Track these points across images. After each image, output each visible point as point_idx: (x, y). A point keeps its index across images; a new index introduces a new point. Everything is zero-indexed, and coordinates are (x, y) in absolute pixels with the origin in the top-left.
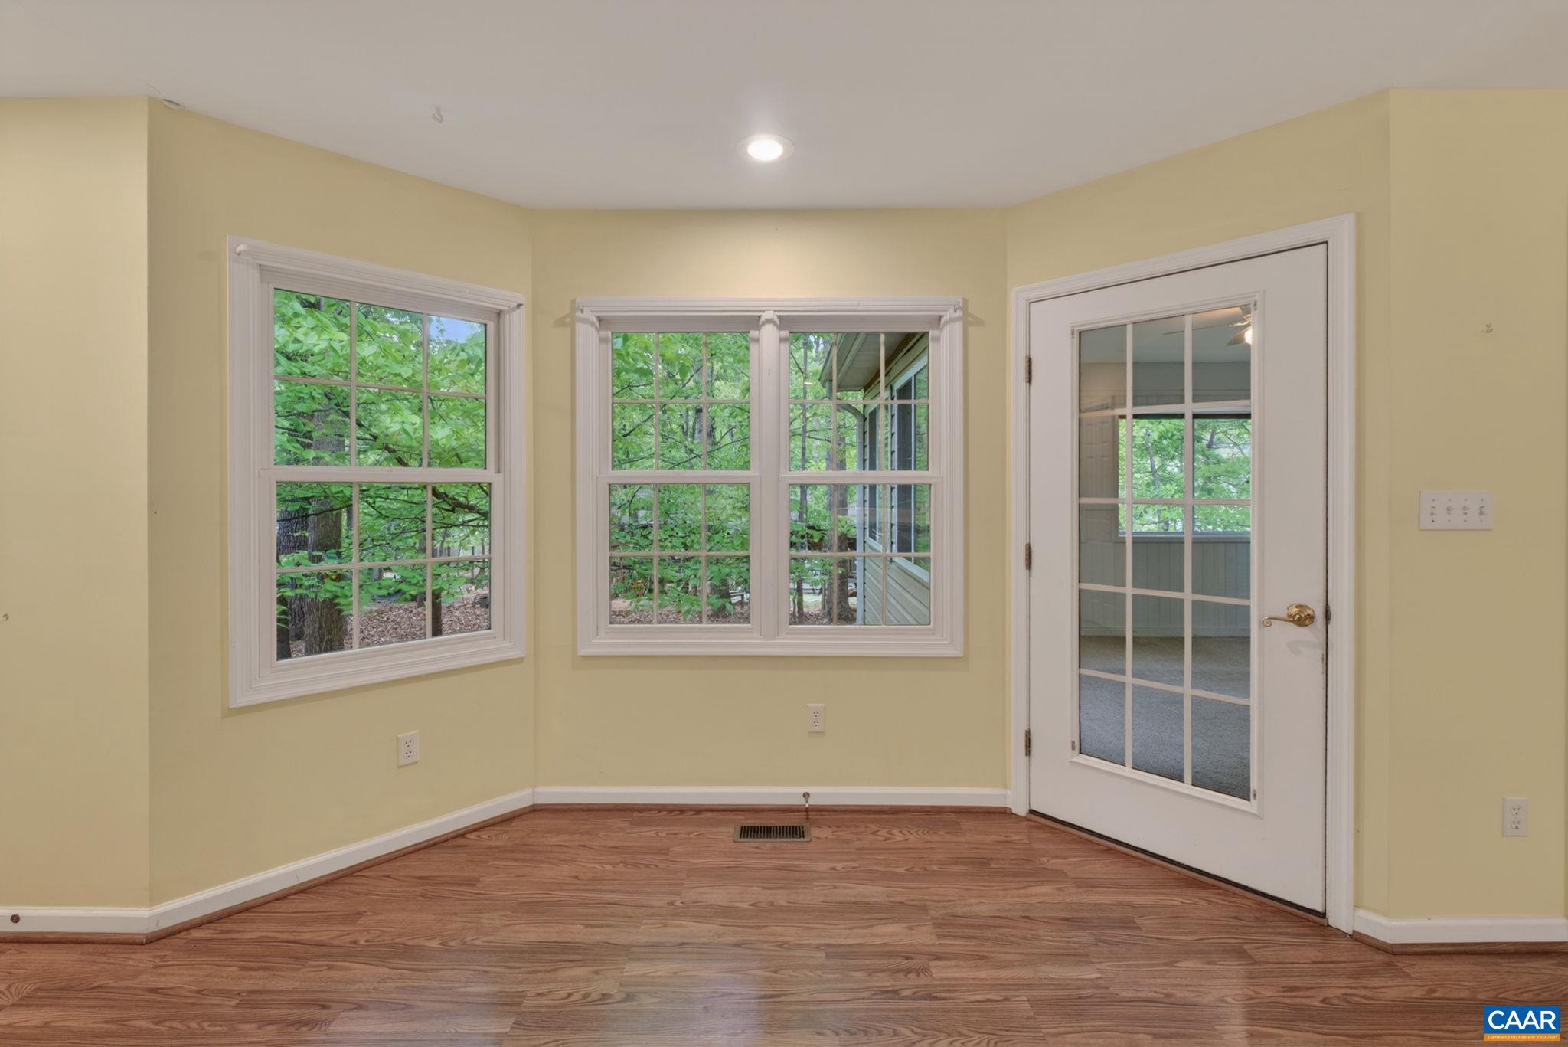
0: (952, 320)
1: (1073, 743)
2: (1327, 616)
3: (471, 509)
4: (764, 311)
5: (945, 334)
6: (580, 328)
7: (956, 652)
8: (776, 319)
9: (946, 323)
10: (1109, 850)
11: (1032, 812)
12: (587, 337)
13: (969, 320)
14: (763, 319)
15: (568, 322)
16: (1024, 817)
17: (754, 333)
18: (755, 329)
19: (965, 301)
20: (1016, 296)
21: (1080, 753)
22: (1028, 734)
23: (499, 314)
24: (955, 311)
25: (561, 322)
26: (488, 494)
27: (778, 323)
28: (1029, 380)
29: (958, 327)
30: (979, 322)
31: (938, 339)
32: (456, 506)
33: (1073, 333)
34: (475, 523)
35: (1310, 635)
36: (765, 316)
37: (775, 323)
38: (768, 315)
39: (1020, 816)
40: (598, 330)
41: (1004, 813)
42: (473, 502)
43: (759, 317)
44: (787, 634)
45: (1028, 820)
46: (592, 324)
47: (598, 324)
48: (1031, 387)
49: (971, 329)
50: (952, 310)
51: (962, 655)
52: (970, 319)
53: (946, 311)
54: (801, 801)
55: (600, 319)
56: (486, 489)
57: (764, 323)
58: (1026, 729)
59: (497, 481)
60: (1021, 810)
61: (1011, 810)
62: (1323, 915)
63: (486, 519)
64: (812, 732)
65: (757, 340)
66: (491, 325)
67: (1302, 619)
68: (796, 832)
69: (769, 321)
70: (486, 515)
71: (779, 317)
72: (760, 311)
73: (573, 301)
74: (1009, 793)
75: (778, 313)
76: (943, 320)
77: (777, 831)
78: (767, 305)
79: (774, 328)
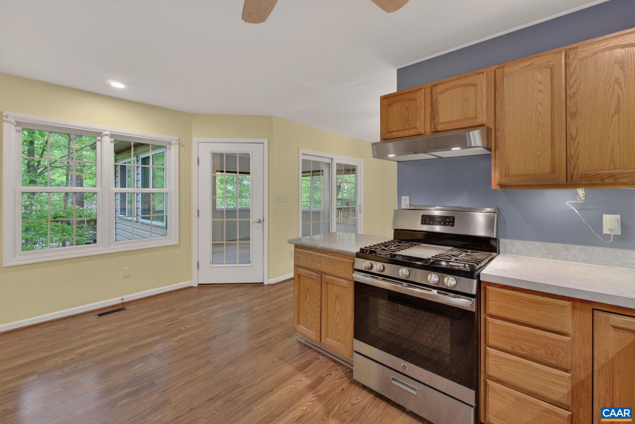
1: (211, 262)
2: (263, 220)
4: (104, 131)
5: (172, 147)
6: (6, 124)
7: (176, 243)
8: (110, 135)
9: (173, 144)
10: (220, 286)
11: (199, 284)
12: (10, 128)
13: (180, 145)
16: (196, 287)
17: (98, 138)
18: (99, 136)
19: (179, 139)
20: (195, 140)
21: (212, 264)
22: (198, 263)
27: (110, 136)
28: (198, 164)
29: (177, 146)
30: (183, 146)
31: (170, 149)
33: (211, 153)
35: (260, 225)
36: (104, 133)
37: (109, 136)
38: (107, 133)
40: (15, 126)
41: (191, 287)
43: (103, 133)
44: (114, 245)
45: (198, 287)
47: (16, 124)
48: (199, 166)
49: (181, 147)
50: (175, 141)
51: (178, 244)
53: (173, 141)
54: (121, 302)
55: (17, 122)
57: (104, 135)
58: (197, 261)
60: (196, 285)
61: (193, 286)
62: (263, 283)
64: (124, 277)
65: (100, 140)
67: (259, 222)
68: (123, 309)
69: (107, 135)
71: (110, 134)
74: (192, 281)
75: (111, 133)
76: (172, 143)
77: (114, 311)
78: (105, 129)
79: (108, 137)
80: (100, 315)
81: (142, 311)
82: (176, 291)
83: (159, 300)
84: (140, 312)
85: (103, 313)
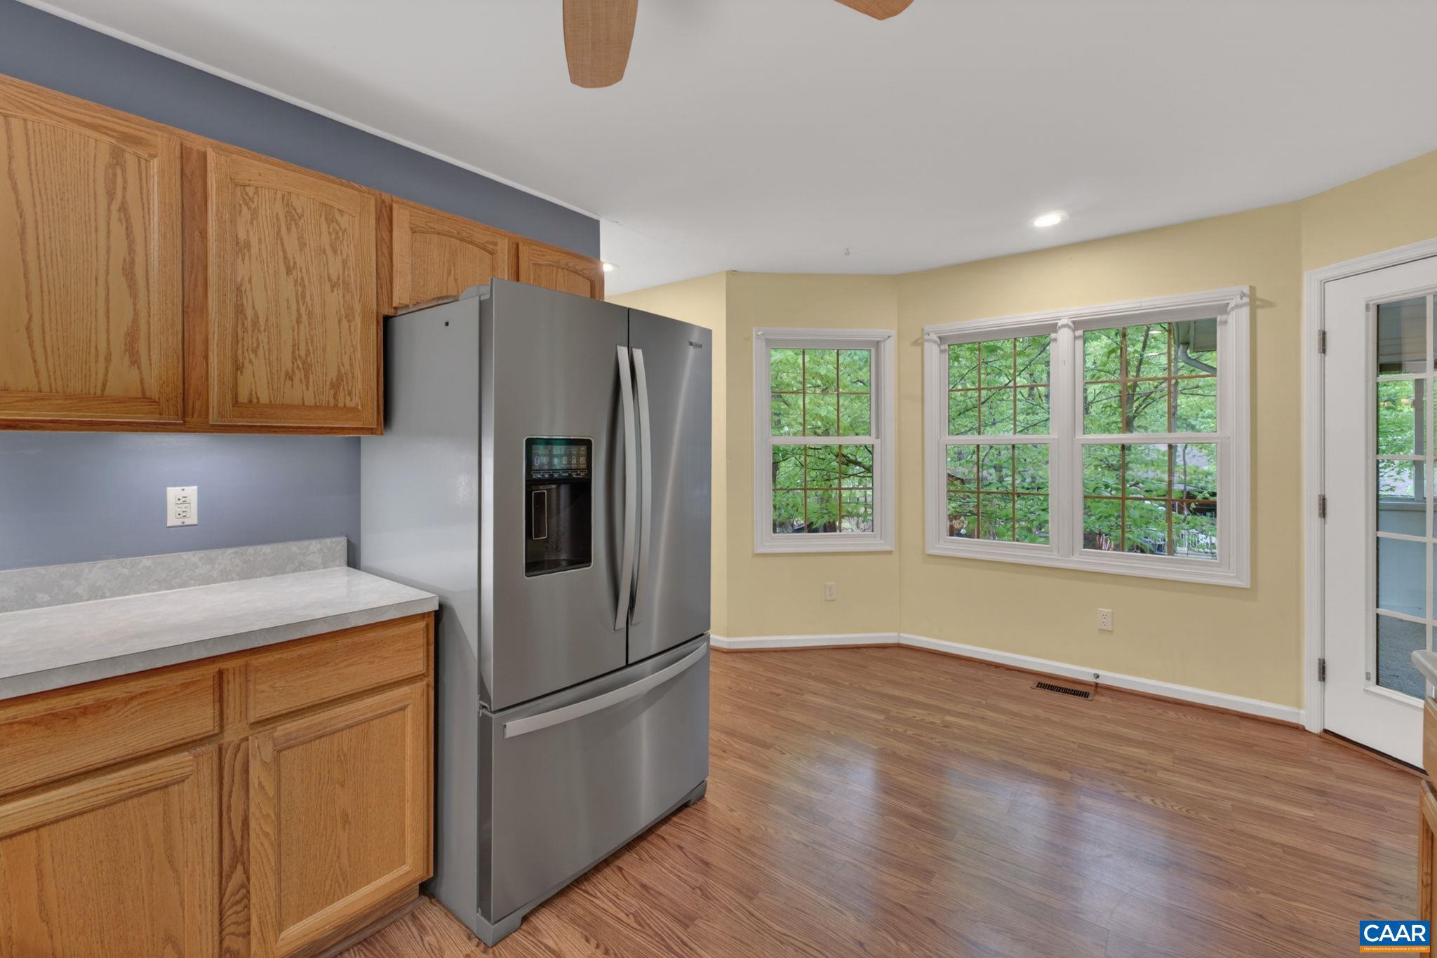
0: (1237, 306)
1: (1370, 674)
3: (857, 463)
4: (1060, 319)
5: (1231, 318)
6: (927, 345)
7: (1244, 583)
8: (1070, 324)
9: (1233, 309)
11: (1326, 731)
12: (933, 353)
13: (1256, 304)
14: (1060, 324)
15: (919, 343)
16: (1317, 735)
17: (1053, 335)
18: (1054, 332)
19: (1252, 289)
20: (1311, 279)
21: (1377, 683)
22: (1322, 662)
23: (878, 343)
24: (1242, 299)
25: (916, 343)
26: (871, 453)
27: (1072, 326)
28: (1324, 351)
29: (1245, 312)
30: (1268, 304)
31: (1225, 322)
32: (850, 462)
33: (1369, 307)
34: (862, 475)
36: (1060, 323)
37: (1069, 327)
38: (1064, 321)
39: (1314, 734)
40: (939, 346)
41: (1298, 729)
42: (860, 460)
43: (1056, 323)
44: (1080, 554)
45: (1321, 737)
46: (935, 342)
47: (939, 341)
48: (1326, 357)
49: (1259, 312)
50: (1239, 297)
51: (1249, 587)
52: (1258, 303)
53: (1233, 299)
54: (1092, 679)
55: (940, 338)
56: (870, 450)
57: (1060, 328)
58: (1320, 656)
59: (877, 443)
60: (1315, 728)
61: (1304, 727)
63: (870, 472)
64: (1101, 630)
65: (1055, 340)
66: (873, 351)
68: (1086, 695)
69: (1065, 325)
70: (869, 469)
71: (1073, 322)
72: (1056, 320)
73: (923, 329)
74: (1303, 712)
75: (1072, 320)
76: (1230, 307)
77: (1066, 691)
78: (1061, 315)
79: (1069, 330)
80: (1040, 685)
81: (1109, 717)
82: (1241, 717)
83: (1172, 714)
84: (1103, 716)
85: (1051, 685)
